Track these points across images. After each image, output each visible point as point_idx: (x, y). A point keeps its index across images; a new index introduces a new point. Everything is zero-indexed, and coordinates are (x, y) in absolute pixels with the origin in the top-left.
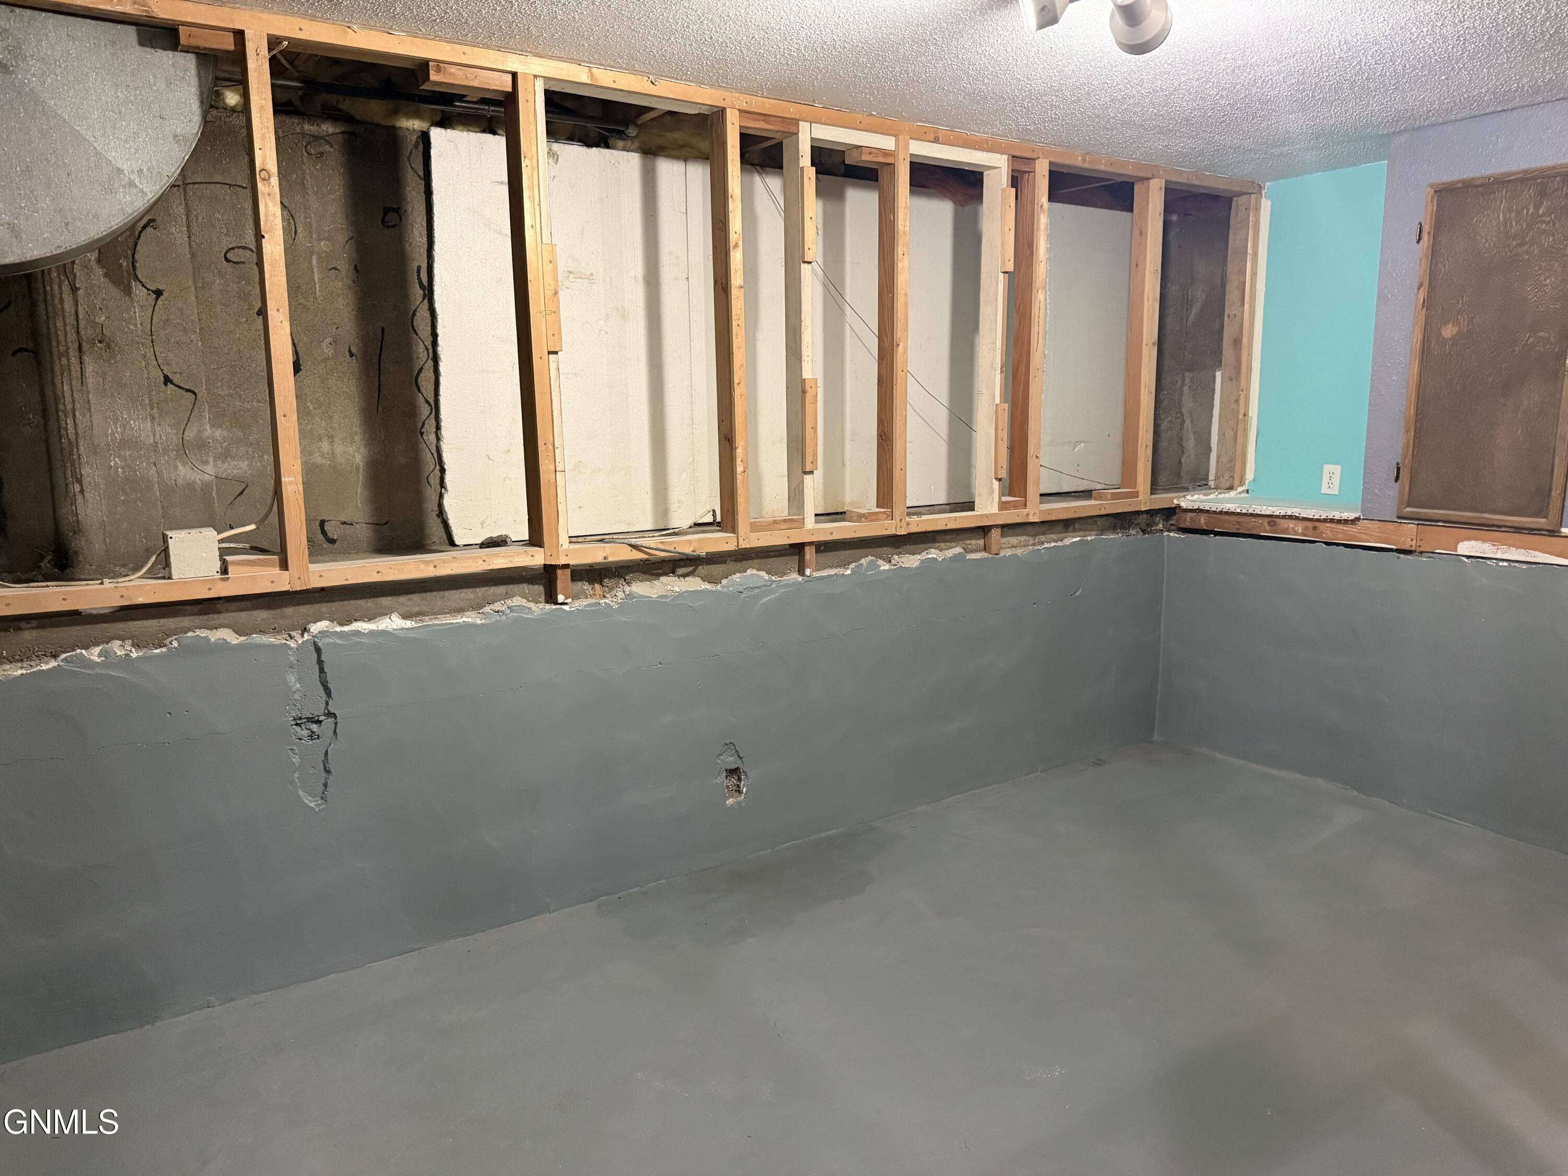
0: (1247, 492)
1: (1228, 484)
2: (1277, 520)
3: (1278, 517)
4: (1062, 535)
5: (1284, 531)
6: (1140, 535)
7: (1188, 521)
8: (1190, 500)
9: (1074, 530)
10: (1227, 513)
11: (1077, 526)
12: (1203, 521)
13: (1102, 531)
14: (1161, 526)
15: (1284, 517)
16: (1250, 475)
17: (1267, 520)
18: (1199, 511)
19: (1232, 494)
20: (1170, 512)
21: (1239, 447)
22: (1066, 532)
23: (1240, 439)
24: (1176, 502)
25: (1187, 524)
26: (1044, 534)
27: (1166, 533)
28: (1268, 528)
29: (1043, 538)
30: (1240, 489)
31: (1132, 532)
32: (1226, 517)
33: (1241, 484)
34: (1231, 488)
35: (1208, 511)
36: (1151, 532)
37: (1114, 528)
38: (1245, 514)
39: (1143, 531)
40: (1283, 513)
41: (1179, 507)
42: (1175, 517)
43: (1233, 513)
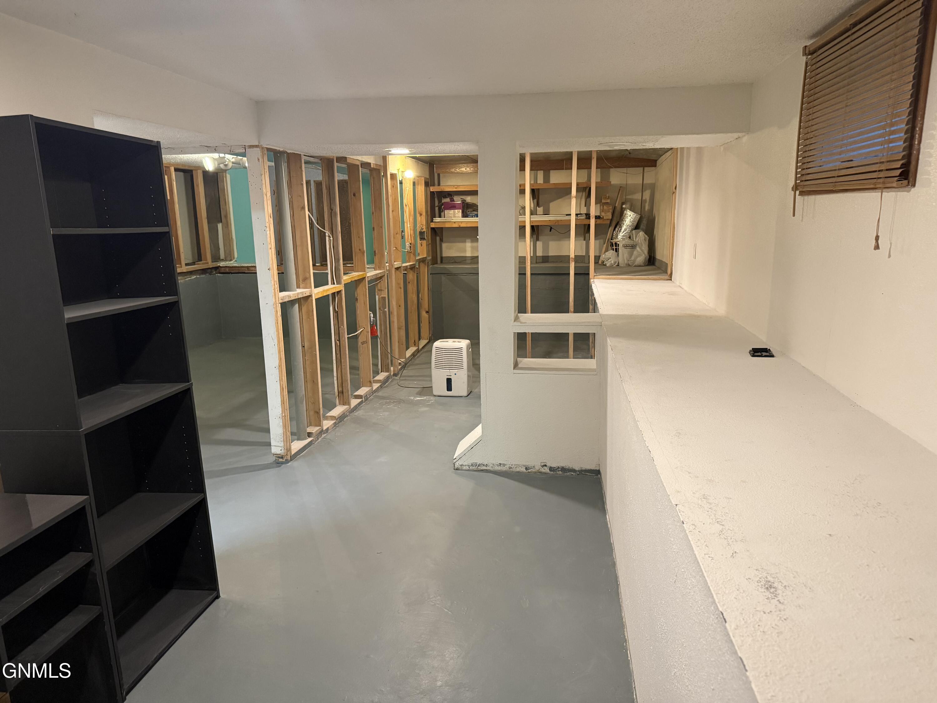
0: (236, 261)
1: (230, 259)
2: (249, 268)
3: (249, 267)
4: (190, 276)
5: (252, 271)
6: (210, 276)
7: (222, 270)
8: (222, 264)
9: (194, 274)
10: (234, 267)
11: (194, 273)
12: (227, 270)
13: (200, 275)
14: (214, 273)
15: (251, 267)
16: (236, 256)
17: (246, 268)
18: (226, 267)
19: (232, 262)
20: (217, 268)
21: (231, 248)
22: (191, 275)
23: (231, 246)
24: (218, 265)
25: (223, 271)
26: (186, 276)
27: (216, 275)
28: (247, 270)
29: (186, 277)
30: (234, 260)
31: (207, 275)
32: (234, 268)
33: (234, 259)
34: (231, 260)
35: (229, 267)
36: (212, 274)
37: (202, 274)
38: (240, 267)
39: (210, 274)
40: (251, 266)
41: (219, 266)
42: (218, 270)
43: (236, 267)
